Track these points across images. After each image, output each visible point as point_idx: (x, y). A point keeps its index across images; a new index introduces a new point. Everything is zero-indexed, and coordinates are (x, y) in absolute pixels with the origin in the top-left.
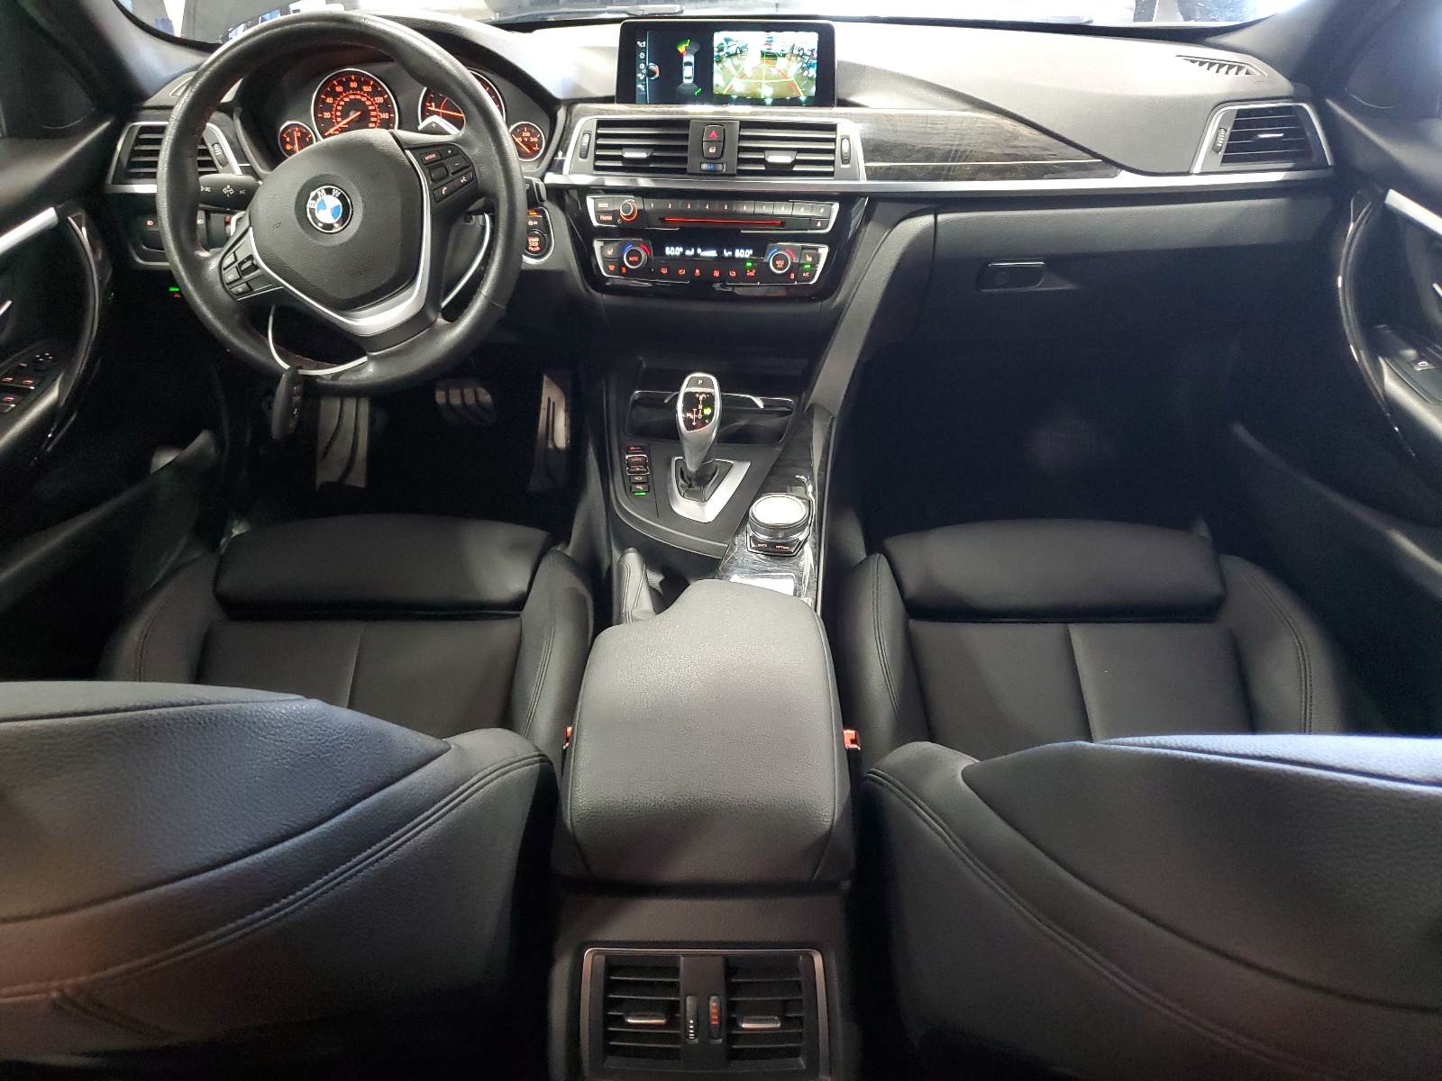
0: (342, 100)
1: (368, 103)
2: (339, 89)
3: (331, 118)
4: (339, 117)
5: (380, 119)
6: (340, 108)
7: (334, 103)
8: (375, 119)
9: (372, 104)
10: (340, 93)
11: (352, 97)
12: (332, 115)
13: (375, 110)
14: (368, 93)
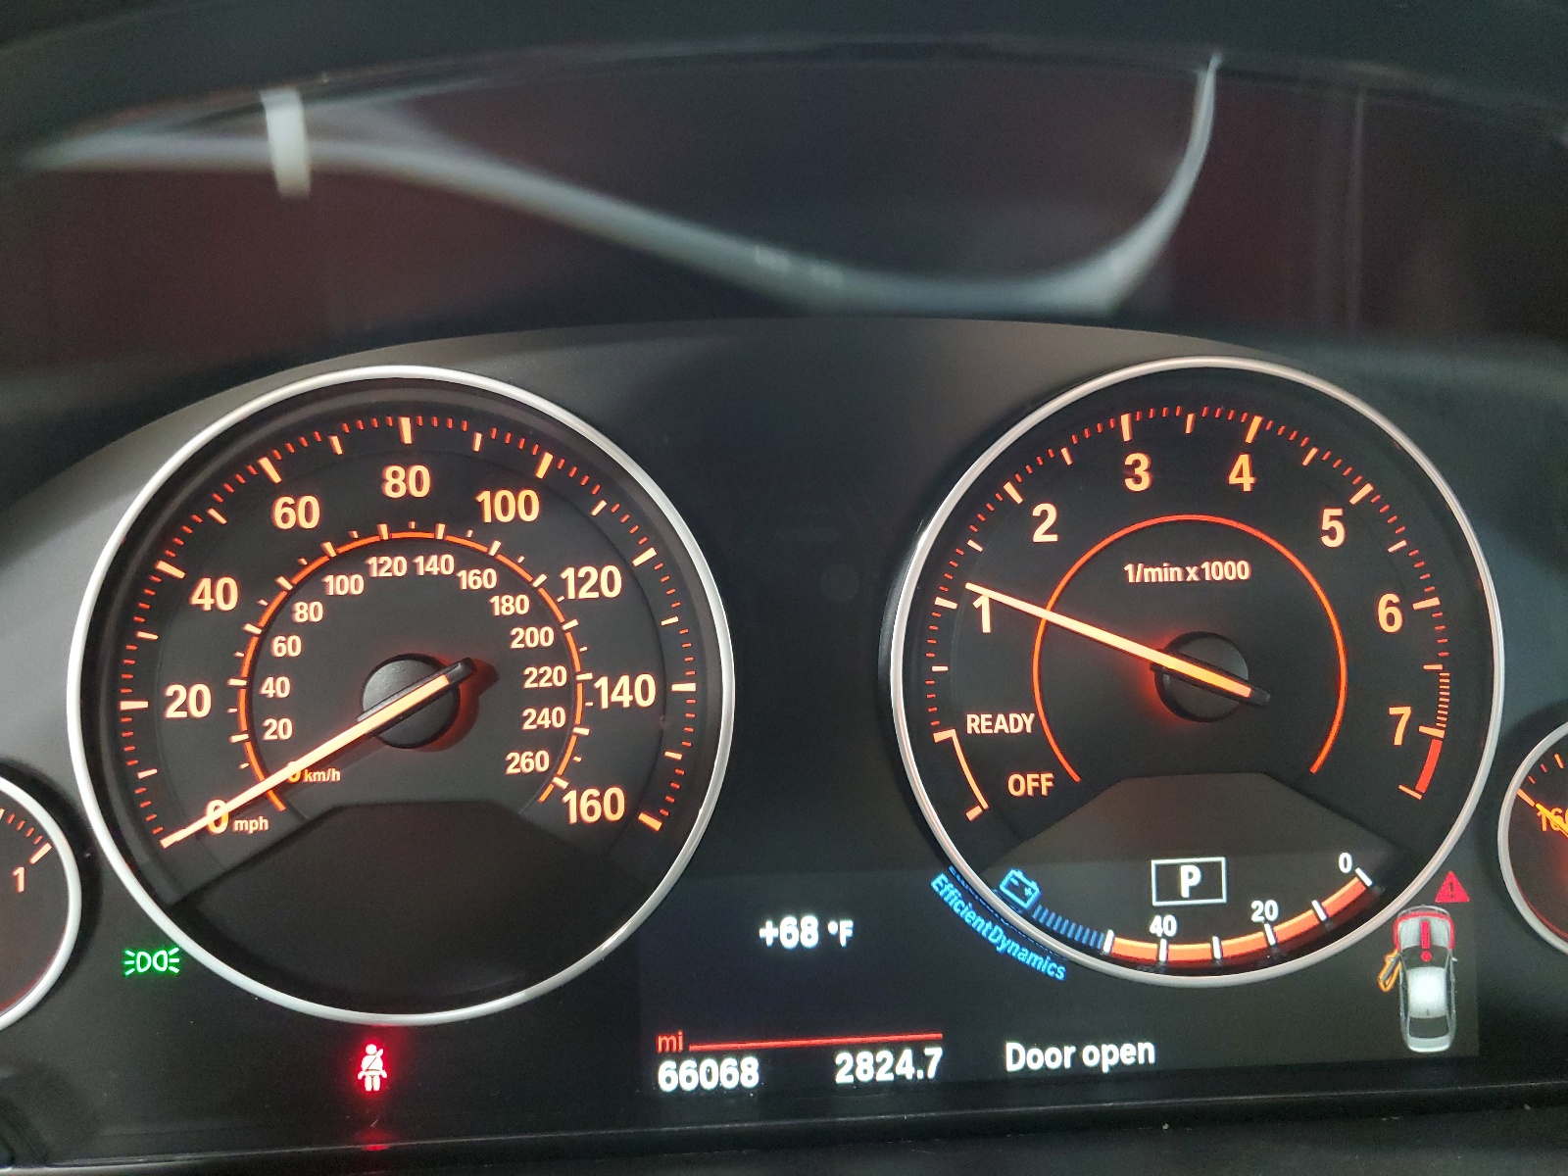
0: (310, 588)
1: (507, 605)
2: (298, 513)
3: (220, 721)
4: (277, 707)
5: (593, 716)
6: (286, 647)
7: (247, 609)
8: (551, 718)
9: (539, 615)
10: (304, 542)
11: (394, 566)
12: (223, 697)
13: (556, 654)
14: (514, 534)
